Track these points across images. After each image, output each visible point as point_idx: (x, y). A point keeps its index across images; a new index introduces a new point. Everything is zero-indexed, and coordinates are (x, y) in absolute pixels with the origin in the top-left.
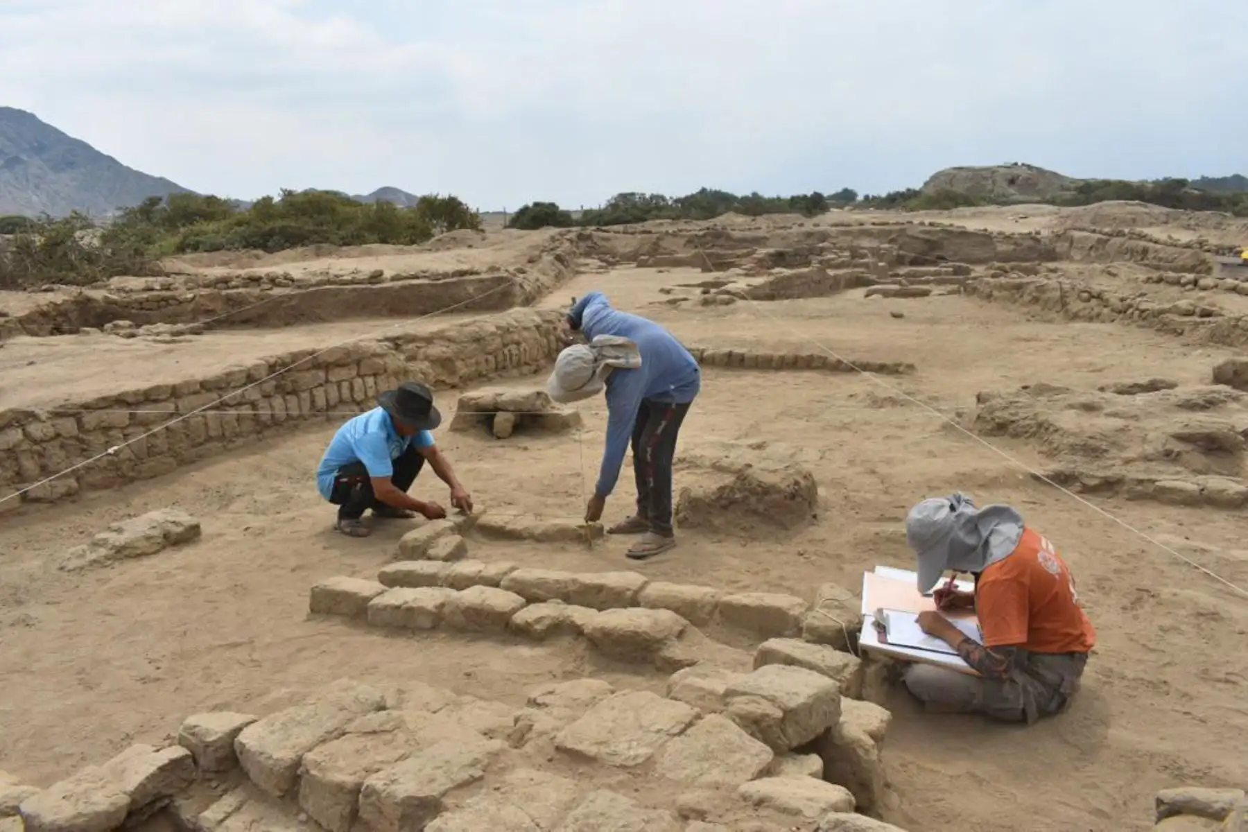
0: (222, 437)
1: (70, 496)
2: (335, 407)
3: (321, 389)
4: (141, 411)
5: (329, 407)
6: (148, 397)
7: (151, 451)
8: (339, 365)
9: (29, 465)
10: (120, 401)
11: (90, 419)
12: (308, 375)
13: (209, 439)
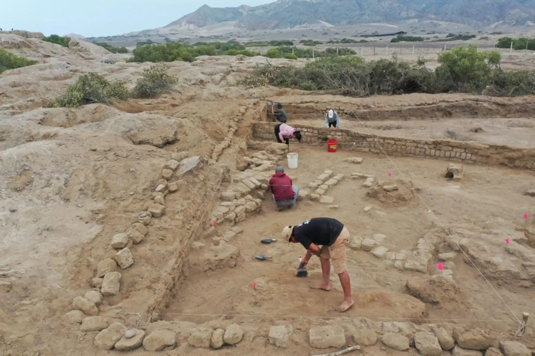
0: (414, 154)
1: (377, 153)
2: (452, 157)
3: (449, 152)
4: (397, 143)
5: (450, 157)
6: (400, 140)
7: (396, 151)
8: (457, 147)
9: (372, 145)
10: (392, 139)
11: (386, 141)
12: (445, 147)
13: (410, 153)
